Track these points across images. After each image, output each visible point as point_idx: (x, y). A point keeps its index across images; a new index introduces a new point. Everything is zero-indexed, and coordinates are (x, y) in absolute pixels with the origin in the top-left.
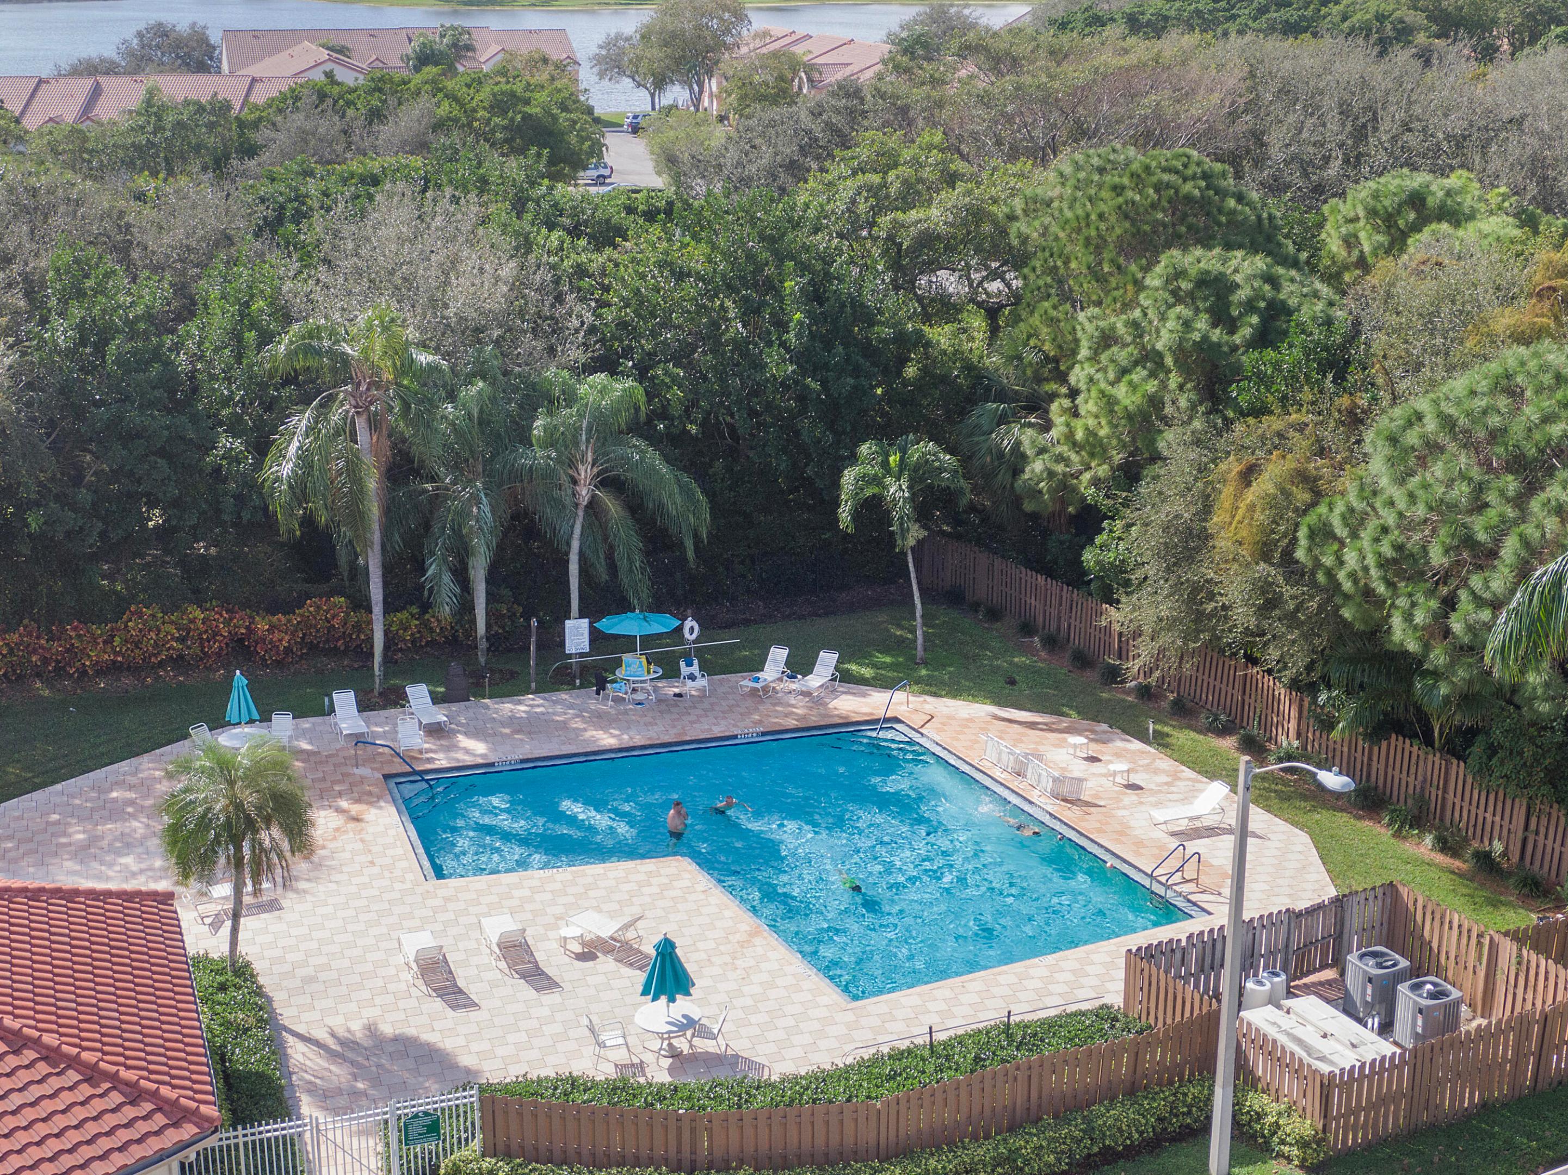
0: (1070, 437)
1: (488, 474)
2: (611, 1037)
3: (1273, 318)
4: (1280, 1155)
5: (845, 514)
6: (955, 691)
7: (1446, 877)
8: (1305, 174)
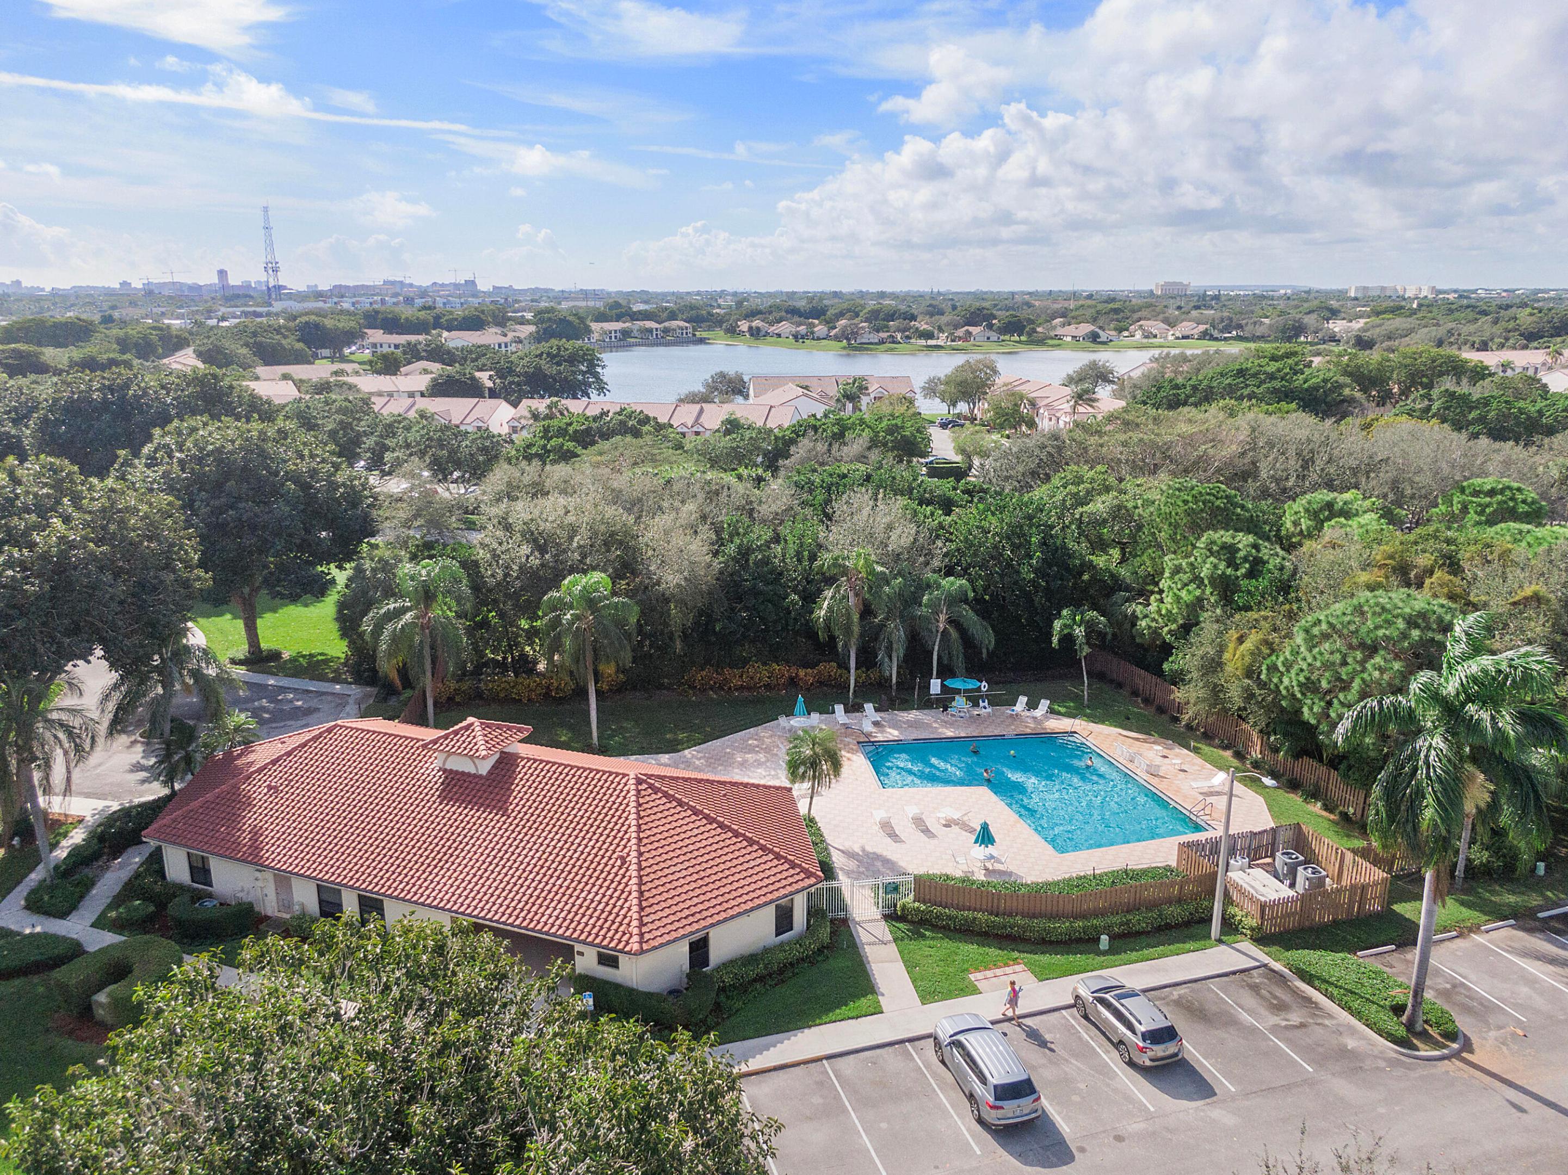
0: (1159, 612)
1: (902, 617)
2: (961, 860)
3: (1257, 564)
4: (1242, 933)
5: (1055, 640)
6: (1102, 721)
7: (1326, 822)
8: (1278, 484)
